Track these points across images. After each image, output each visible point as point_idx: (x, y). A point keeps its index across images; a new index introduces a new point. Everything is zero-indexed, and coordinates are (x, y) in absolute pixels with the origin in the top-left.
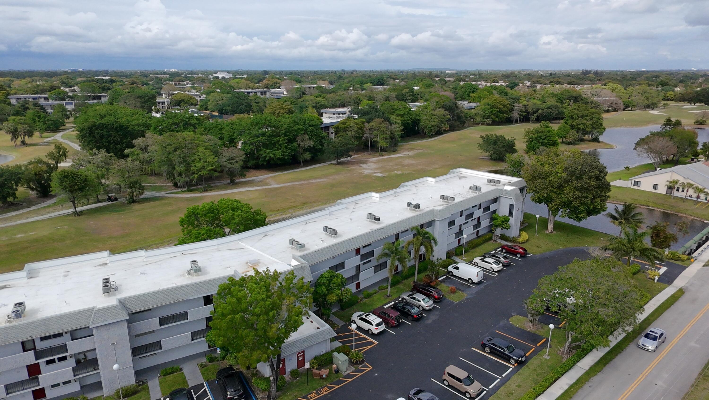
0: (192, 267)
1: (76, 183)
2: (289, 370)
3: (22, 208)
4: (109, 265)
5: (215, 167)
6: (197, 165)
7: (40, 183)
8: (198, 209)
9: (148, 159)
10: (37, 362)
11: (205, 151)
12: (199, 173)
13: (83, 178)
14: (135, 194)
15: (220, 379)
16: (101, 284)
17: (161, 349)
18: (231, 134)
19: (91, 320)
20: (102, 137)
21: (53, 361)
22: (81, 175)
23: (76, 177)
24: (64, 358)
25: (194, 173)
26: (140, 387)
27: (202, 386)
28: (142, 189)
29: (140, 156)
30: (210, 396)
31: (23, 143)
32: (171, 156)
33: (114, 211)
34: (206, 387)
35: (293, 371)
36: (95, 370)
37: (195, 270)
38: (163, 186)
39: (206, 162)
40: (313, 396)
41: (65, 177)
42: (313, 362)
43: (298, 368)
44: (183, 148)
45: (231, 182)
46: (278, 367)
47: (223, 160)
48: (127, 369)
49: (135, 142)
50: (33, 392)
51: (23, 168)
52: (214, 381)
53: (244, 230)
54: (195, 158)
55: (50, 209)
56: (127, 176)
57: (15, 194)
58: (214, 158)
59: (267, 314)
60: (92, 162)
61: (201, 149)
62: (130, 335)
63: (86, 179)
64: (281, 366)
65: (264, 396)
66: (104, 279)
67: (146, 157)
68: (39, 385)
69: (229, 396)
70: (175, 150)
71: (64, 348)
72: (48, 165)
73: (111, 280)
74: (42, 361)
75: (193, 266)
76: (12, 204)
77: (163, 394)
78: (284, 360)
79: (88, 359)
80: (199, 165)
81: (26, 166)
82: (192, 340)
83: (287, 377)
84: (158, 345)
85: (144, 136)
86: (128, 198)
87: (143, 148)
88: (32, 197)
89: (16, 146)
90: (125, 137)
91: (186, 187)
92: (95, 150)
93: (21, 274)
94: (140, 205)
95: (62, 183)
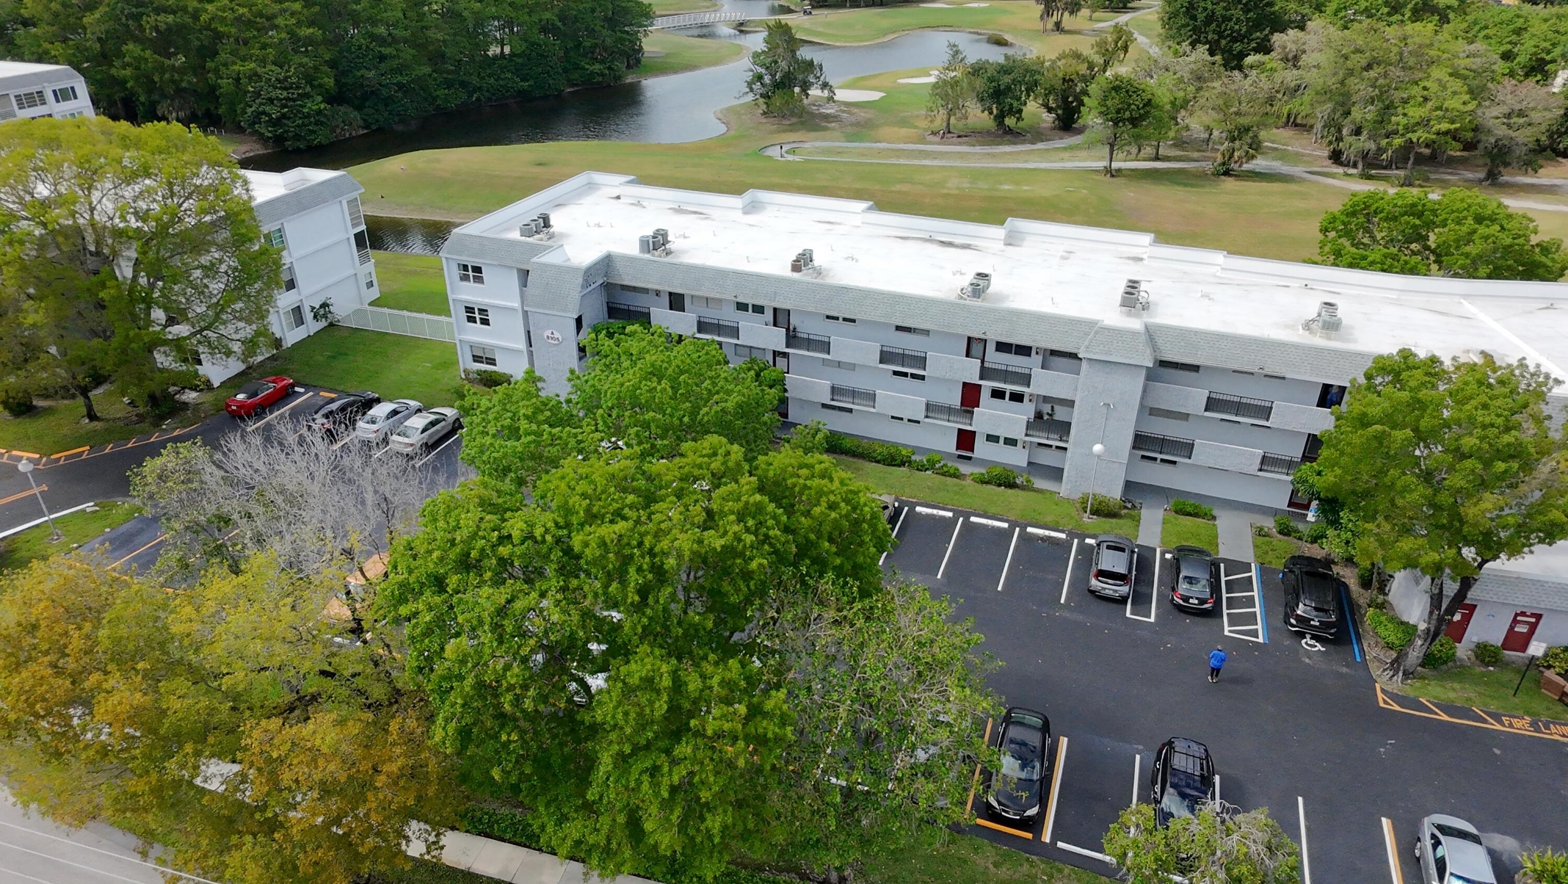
0: (1319, 315)
1: (1130, 105)
2: (1475, 639)
3: (1023, 142)
4: (1145, 262)
5: (1458, 125)
6: (1410, 114)
7: (1064, 99)
9: (1293, 85)
10: (980, 382)
11: (1448, 78)
12: (1409, 135)
13: (1147, 97)
14: (1236, 154)
15: (1291, 571)
16: (1122, 287)
17: (1190, 459)
18: (1547, 45)
19: (1086, 343)
20: (1210, 19)
21: (1002, 393)
22: (1144, 91)
23: (1134, 92)
24: (1021, 397)
25: (1396, 132)
26: (1126, 511)
27: (1247, 567)
28: (1256, 147)
29: (1276, 74)
30: (1255, 593)
31: (1058, 27)
32: (1351, 81)
33: (1179, 184)
34: (1253, 573)
35: (1485, 646)
36: (1062, 440)
37: (1325, 322)
38: (1303, 155)
39: (1439, 108)
40: (1518, 725)
41: (1114, 88)
42: (1557, 655)
43: (1503, 647)
44: (1391, 65)
45: (1487, 179)
46: (1451, 611)
47: (1491, 115)
48: (1115, 464)
49: (1277, 39)
50: (960, 430)
51: (1047, 64)
52: (1275, 571)
54: (1413, 92)
55: (1066, 155)
56: (1233, 109)
57: (1020, 111)
58: (1464, 103)
60: (1172, 69)
61: (1438, 73)
62: (1142, 406)
63: (1150, 100)
64: (1457, 617)
65: (1382, 657)
66: (1130, 281)
67: (1289, 79)
68: (971, 424)
69: (1299, 612)
70: (1369, 67)
71: (1026, 379)
72: (1091, 67)
73: (1143, 287)
74: (988, 385)
75: (1323, 313)
76: (1009, 131)
77: (1163, 542)
78: (1473, 608)
79: (1056, 418)
80: (1416, 113)
81: (1054, 62)
82: (1260, 470)
83: (1463, 650)
84: (1187, 447)
85: (1302, 28)
86: (1219, 159)
87: (1290, 56)
88: (1045, 125)
89: (1045, 31)
90: (1257, 25)
91: (1360, 166)
92: (1186, 46)
93: (997, 232)
94: (1238, 183)
95: (1105, 98)
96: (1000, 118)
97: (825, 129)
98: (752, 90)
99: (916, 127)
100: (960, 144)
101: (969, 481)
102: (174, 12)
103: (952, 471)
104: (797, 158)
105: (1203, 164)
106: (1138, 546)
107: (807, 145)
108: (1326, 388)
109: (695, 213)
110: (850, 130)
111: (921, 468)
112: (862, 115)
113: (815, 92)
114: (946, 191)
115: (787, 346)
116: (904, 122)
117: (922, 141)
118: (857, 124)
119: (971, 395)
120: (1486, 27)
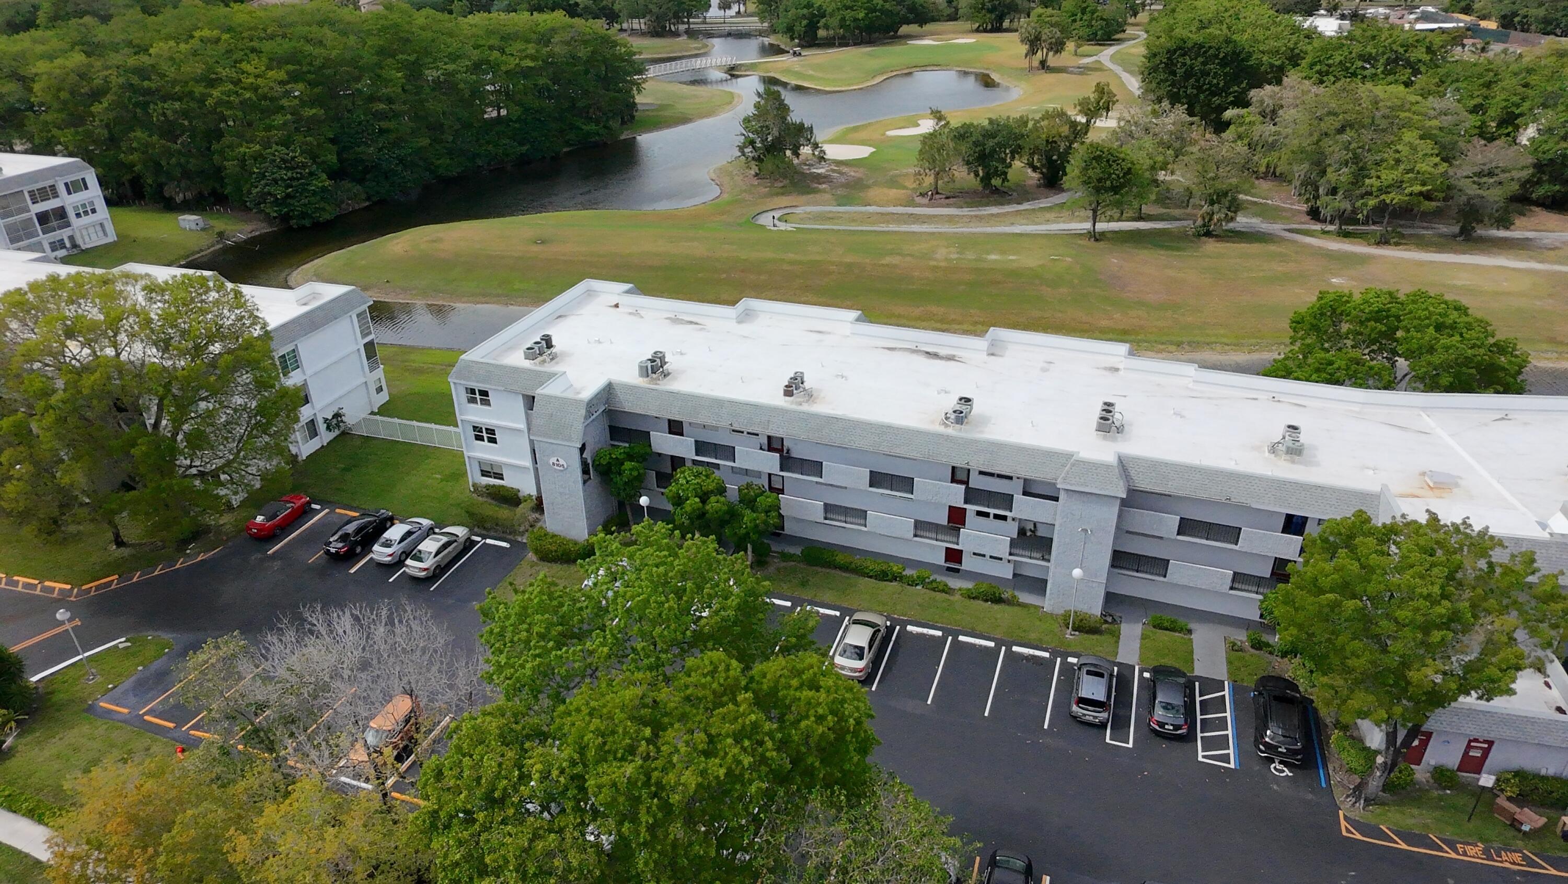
0: (1284, 438)
1: (1110, 174)
2: (1433, 762)
3: (1009, 203)
4: (1121, 373)
5: (1430, 187)
6: (1383, 177)
7: (1049, 159)
8: (1348, 302)
9: (1270, 140)
10: (965, 506)
11: (1418, 142)
12: (1383, 196)
13: (1126, 165)
14: (1216, 217)
15: (1260, 694)
16: (1098, 412)
17: (1165, 576)
18: (1515, 99)
19: (1063, 475)
20: (1188, 74)
21: (987, 515)
22: (1123, 160)
23: (1114, 161)
24: (1004, 518)
25: (1369, 194)
26: (1106, 626)
27: (1220, 686)
28: (1235, 207)
29: (1255, 128)
30: (1228, 714)
31: (1043, 64)
32: (1326, 142)
33: (1162, 247)
34: (1226, 692)
35: (1442, 770)
36: (1044, 559)
37: (1288, 448)
38: (1284, 209)
39: (1411, 171)
40: (1472, 853)
41: (1095, 158)
42: (1508, 780)
43: (1459, 769)
44: (1363, 127)
45: (1461, 234)
46: (1407, 743)
47: (1462, 172)
48: (1094, 585)
49: (1254, 94)
50: (947, 548)
51: (1030, 124)
52: (1246, 689)
53: (1450, 389)
54: (1386, 155)
55: (1051, 216)
56: (1212, 175)
57: (1005, 174)
58: (1436, 165)
59: (1426, 629)
60: (1152, 131)
61: (1409, 136)
62: (1118, 528)
63: (1130, 169)
64: (1416, 743)
65: (1345, 782)
66: (1105, 404)
67: (1267, 133)
68: (958, 544)
69: (1267, 739)
70: (1341, 130)
71: (1007, 501)
72: (1074, 124)
73: (1117, 408)
74: (971, 508)
75: (1287, 438)
76: (996, 191)
77: (1141, 660)
78: (1429, 735)
79: (1039, 534)
80: (1388, 176)
81: (1037, 122)
82: (1232, 588)
83: (1421, 773)
84: (1160, 566)
85: (1279, 82)
86: (1199, 222)
87: (1268, 110)
88: (1031, 182)
89: (1031, 69)
90: (1235, 79)
91: (1337, 221)
92: (1166, 104)
93: (980, 344)
94: (1219, 245)
95: (1086, 169)
96: (986, 180)
97: (815, 191)
98: (743, 154)
99: (905, 188)
100: (948, 206)
101: (957, 597)
102: (180, 99)
103: (941, 588)
104: (788, 227)
105: (1185, 223)
106: (1119, 665)
107: (798, 210)
108: (1289, 518)
109: (691, 323)
110: (839, 192)
111: (912, 583)
112: (852, 173)
113: (806, 150)
114: (935, 263)
115: (782, 470)
116: (893, 183)
117: (911, 203)
118: (847, 185)
119: (957, 517)
120: (1457, 81)
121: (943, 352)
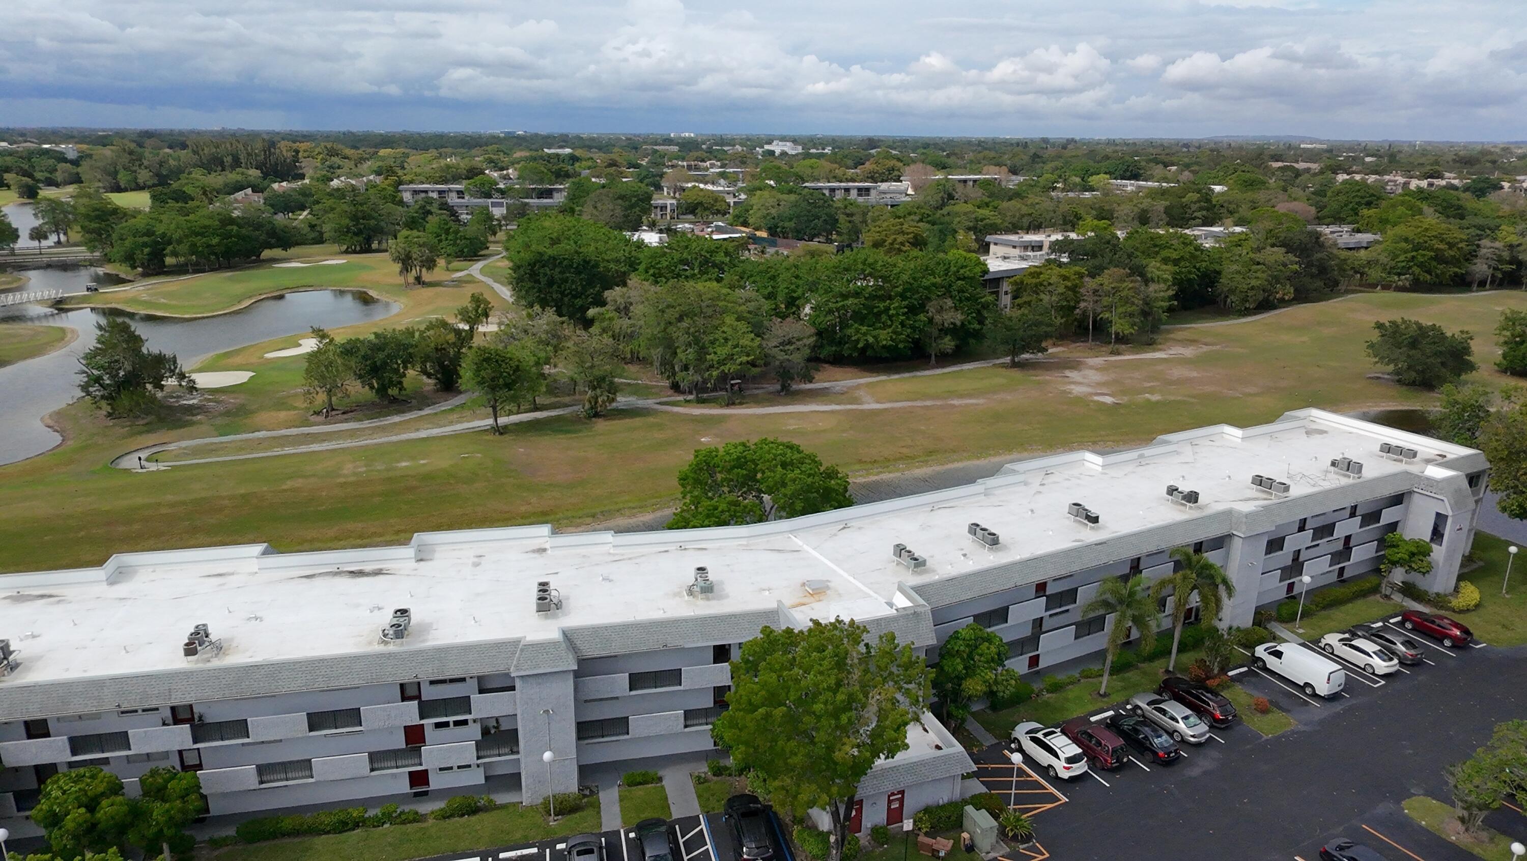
0: (696, 580)
1: (501, 373)
2: (869, 825)
3: (410, 409)
4: (549, 552)
5: (753, 357)
6: (719, 353)
7: (441, 365)
8: (716, 456)
9: (629, 331)
10: (422, 722)
11: (736, 323)
12: (722, 368)
13: (514, 364)
14: (600, 400)
15: (730, 816)
16: (534, 593)
17: (628, 734)
18: (793, 287)
19: (515, 662)
20: (551, 282)
21: (446, 725)
22: (511, 359)
23: (503, 361)
24: (465, 723)
25: (712, 366)
26: (586, 800)
27: (695, 821)
28: (613, 390)
29: (614, 322)
30: (709, 846)
31: (420, 280)
32: (671, 329)
33: (560, 432)
34: (703, 826)
35: (877, 830)
36: (513, 753)
37: (702, 588)
38: (652, 387)
39: (737, 346)
41: (485, 360)
42: (921, 819)
43: (888, 824)
44: (696, 315)
45: (782, 390)
46: (847, 816)
47: (771, 343)
48: (566, 762)
49: (608, 295)
50: (410, 773)
51: (417, 335)
52: (718, 816)
53: (804, 512)
54: (716, 336)
55: (455, 416)
56: (589, 364)
57: (401, 383)
58: (753, 340)
59: (836, 715)
60: (530, 332)
61: (729, 320)
62: (576, 700)
63: (518, 366)
64: (854, 813)
66: (541, 584)
67: (625, 326)
68: (421, 764)
69: (745, 856)
70: (680, 319)
71: (464, 704)
72: (458, 332)
73: (552, 586)
74: (429, 722)
75: (699, 579)
76: (394, 400)
77: (624, 823)
78: (861, 802)
79: (503, 728)
80: (723, 351)
81: (422, 332)
82: (686, 726)
83: (863, 837)
84: (621, 725)
85: (625, 284)
86: (587, 406)
87: (622, 307)
88: (427, 388)
89: (407, 284)
90: (590, 283)
91: (694, 392)
92: (537, 308)
94: (607, 423)
95: (478, 370)
96: (382, 391)
97: (191, 424)
98: (88, 394)
99: (295, 408)
100: (346, 421)
101: (431, 821)
103: (411, 818)
104: (161, 466)
105: (575, 408)
106: (605, 835)
107: (172, 447)
108: (716, 648)
109: (42, 596)
110: (219, 421)
111: (378, 822)
112: (232, 400)
113: (171, 382)
114: (342, 480)
115: (195, 742)
116: (281, 405)
117: (306, 423)
118: (228, 413)
119: (415, 736)
120: (752, 276)
121: (368, 568)
